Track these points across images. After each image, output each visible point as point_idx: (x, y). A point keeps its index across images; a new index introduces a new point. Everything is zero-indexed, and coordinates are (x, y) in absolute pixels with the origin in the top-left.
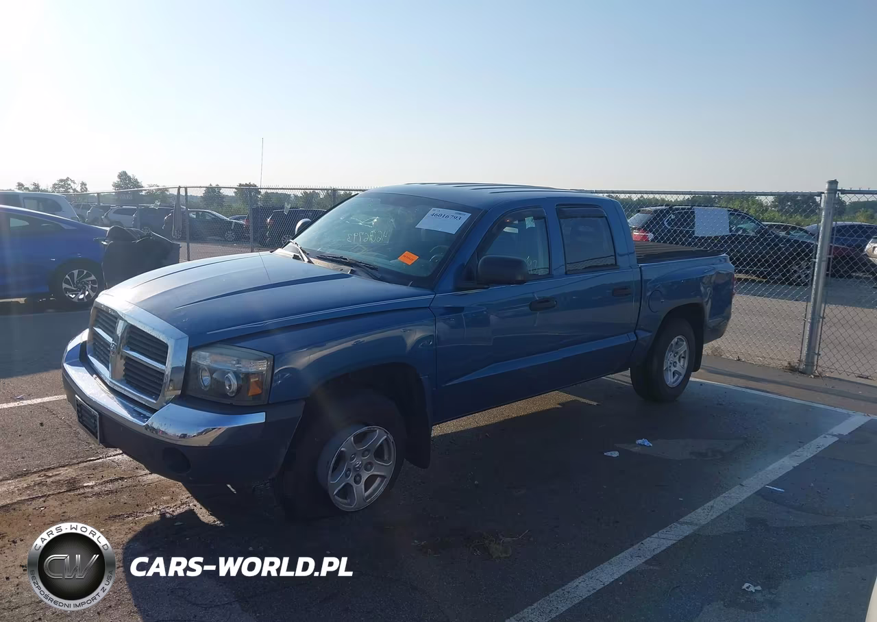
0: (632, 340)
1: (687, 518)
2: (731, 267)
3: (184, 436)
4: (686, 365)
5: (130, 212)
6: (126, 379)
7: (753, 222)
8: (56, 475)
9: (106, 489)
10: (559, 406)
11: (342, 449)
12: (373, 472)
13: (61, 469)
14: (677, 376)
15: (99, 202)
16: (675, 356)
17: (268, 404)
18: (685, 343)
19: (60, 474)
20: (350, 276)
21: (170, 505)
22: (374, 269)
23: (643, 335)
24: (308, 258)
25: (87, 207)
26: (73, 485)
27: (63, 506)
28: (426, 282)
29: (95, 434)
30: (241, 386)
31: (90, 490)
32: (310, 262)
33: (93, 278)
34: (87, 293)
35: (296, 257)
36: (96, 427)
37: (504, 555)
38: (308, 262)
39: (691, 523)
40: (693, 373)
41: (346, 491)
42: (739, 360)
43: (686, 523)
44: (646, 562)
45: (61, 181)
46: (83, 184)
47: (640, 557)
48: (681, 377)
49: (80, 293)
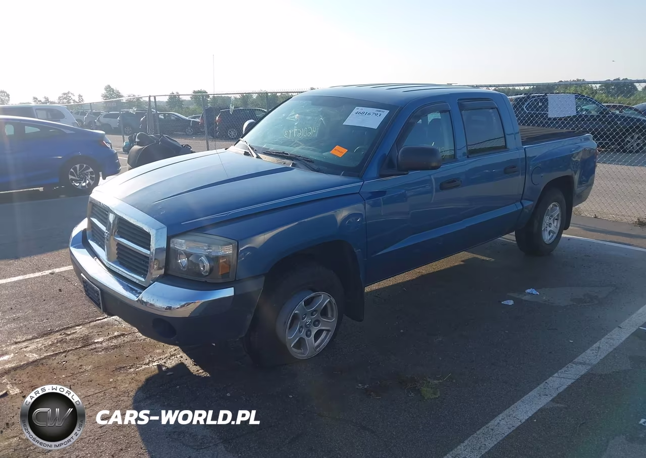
0: (519, 208)
1: (579, 359)
2: (593, 144)
3: (170, 308)
4: (559, 226)
5: (115, 116)
6: (119, 261)
7: (594, 103)
8: (74, 333)
9: (112, 344)
10: (462, 263)
11: (296, 312)
12: (320, 327)
13: (77, 328)
14: (552, 234)
15: (92, 110)
16: (550, 219)
17: (235, 280)
18: (558, 208)
19: (76, 332)
20: (293, 169)
21: (161, 357)
22: (311, 161)
23: (528, 204)
24: (257, 155)
25: (83, 114)
26: (86, 341)
27: (80, 360)
28: (356, 171)
29: (98, 305)
30: (213, 267)
31: (100, 345)
32: (258, 157)
33: (91, 170)
34: (87, 182)
35: (246, 154)
36: (99, 299)
37: (434, 396)
38: (257, 157)
39: (584, 364)
40: (564, 231)
41: (300, 344)
42: (596, 217)
43: (581, 363)
44: (553, 400)
45: (64, 94)
46: (80, 96)
47: (547, 395)
48: (555, 235)
49: (82, 182)
